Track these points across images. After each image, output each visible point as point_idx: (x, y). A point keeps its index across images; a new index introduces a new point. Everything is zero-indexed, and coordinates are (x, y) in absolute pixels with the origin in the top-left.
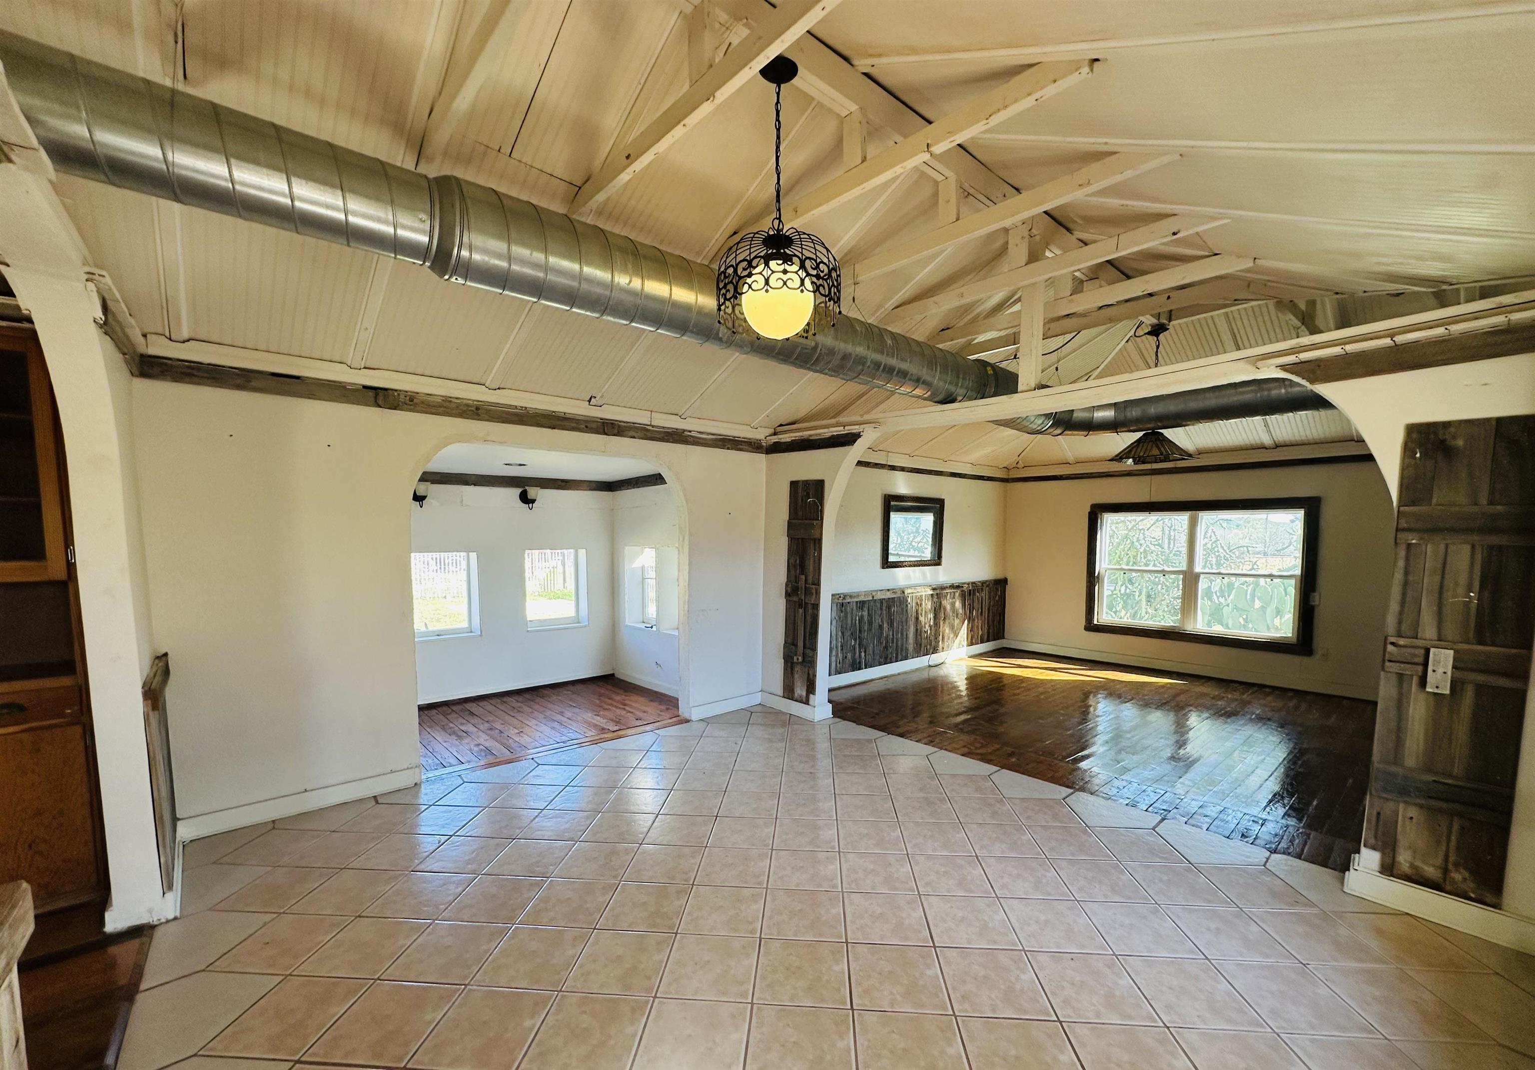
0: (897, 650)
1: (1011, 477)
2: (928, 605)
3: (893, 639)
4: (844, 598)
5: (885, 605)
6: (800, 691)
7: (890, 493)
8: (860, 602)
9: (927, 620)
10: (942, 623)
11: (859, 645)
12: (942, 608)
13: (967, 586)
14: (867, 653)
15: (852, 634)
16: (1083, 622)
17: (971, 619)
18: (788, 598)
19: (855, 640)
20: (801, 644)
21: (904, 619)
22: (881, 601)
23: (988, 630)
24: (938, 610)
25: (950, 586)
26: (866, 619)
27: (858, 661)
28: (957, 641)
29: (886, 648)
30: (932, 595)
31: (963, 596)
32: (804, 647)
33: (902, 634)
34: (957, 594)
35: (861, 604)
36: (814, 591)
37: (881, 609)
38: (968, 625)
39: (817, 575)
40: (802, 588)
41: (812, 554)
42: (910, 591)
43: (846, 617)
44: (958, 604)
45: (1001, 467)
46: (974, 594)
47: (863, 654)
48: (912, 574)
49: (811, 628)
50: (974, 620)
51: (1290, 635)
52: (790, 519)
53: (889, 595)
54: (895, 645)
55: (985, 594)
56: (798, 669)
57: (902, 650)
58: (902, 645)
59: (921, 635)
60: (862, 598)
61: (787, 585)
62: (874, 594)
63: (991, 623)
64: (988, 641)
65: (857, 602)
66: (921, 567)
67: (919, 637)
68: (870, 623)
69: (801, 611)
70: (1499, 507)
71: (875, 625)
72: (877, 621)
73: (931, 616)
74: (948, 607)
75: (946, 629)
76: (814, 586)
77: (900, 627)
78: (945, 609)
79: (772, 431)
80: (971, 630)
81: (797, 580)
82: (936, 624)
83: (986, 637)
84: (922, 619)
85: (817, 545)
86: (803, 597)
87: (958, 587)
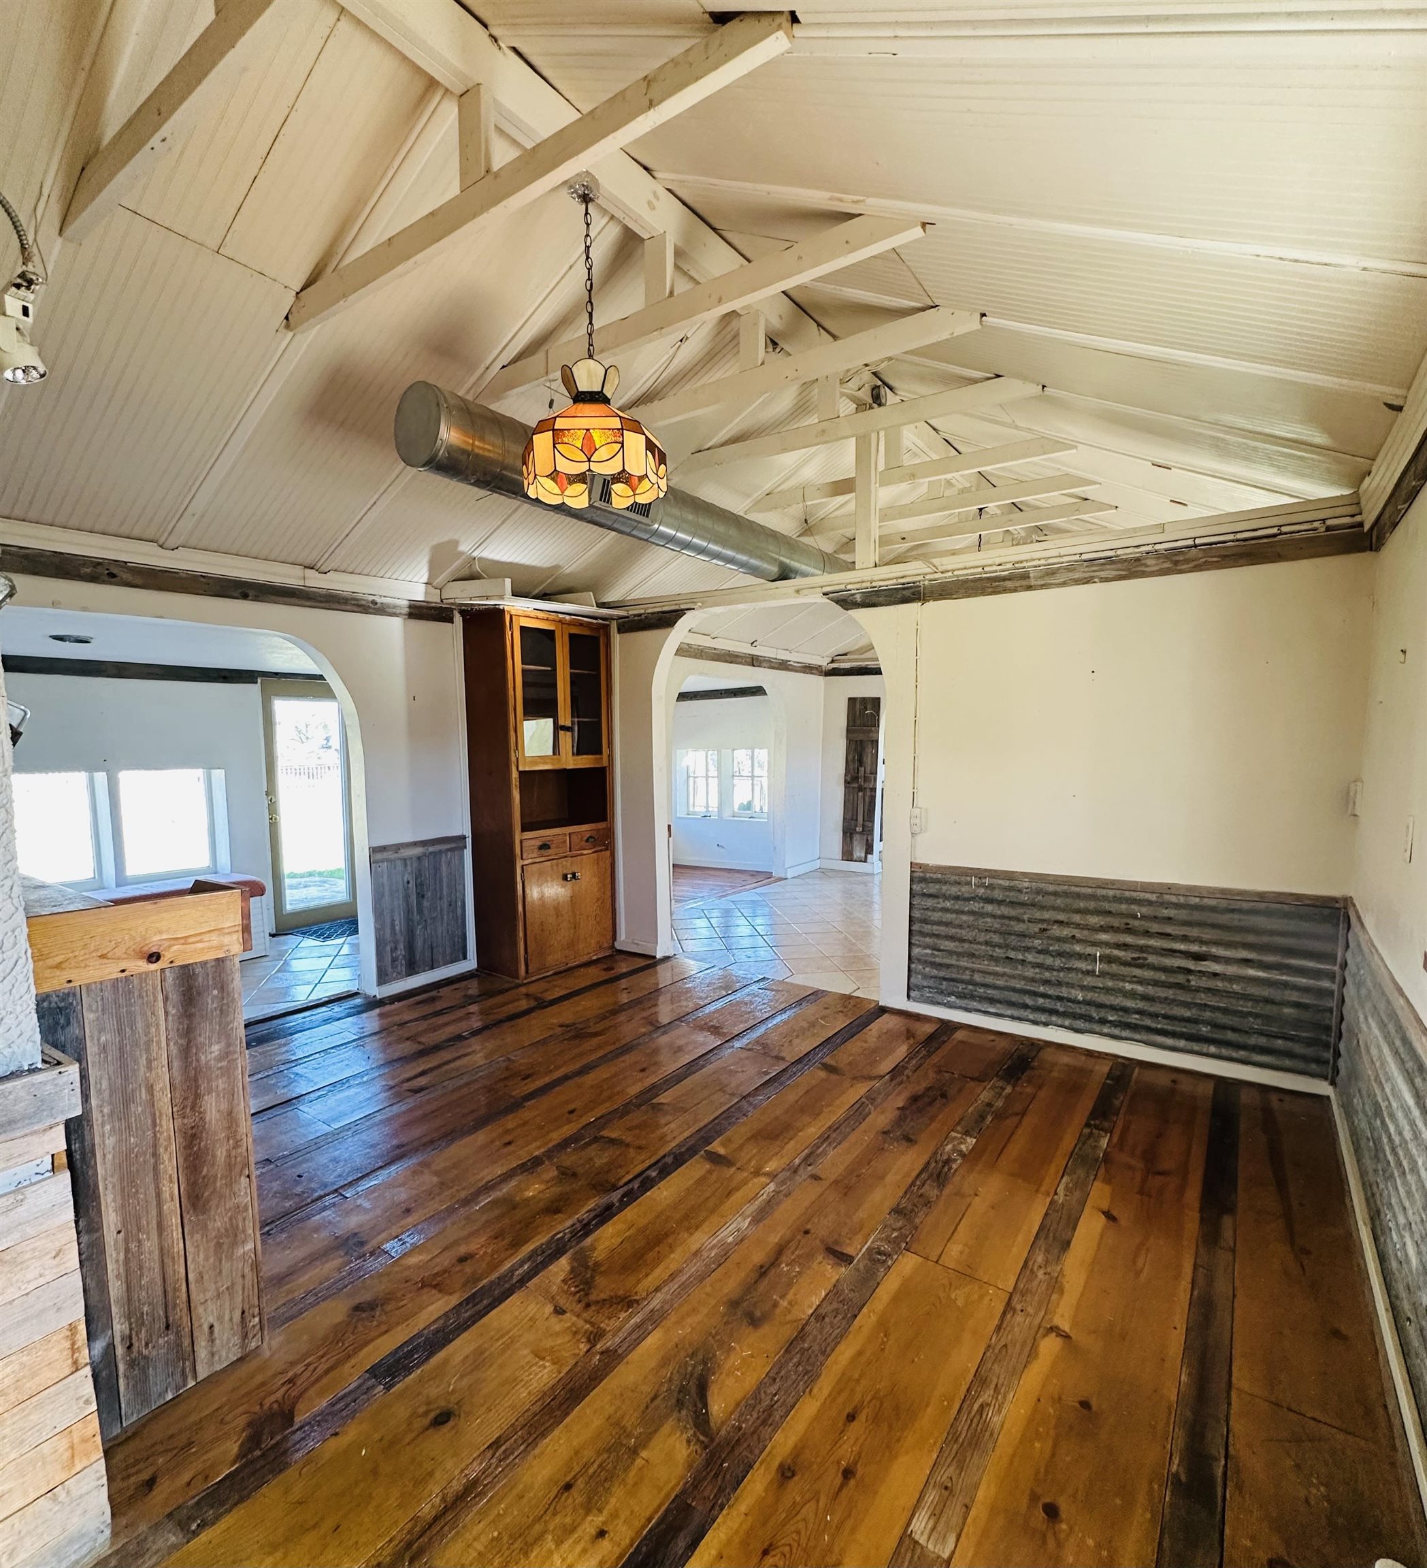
6: (859, 852)
18: (847, 785)
40: (860, 777)
41: (869, 751)
49: (869, 806)
56: (856, 837)
61: (845, 775)
69: (860, 794)
79: (830, 659)
85: (874, 745)
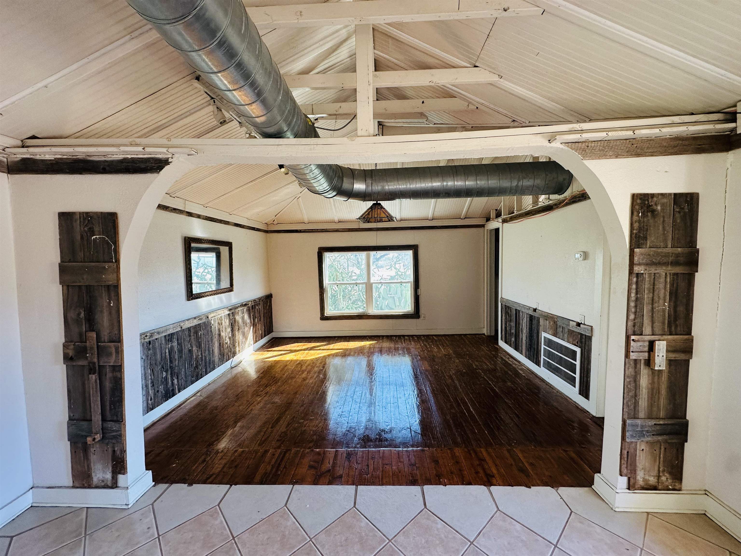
0: (206, 365)
1: (269, 229)
2: (226, 322)
3: (202, 358)
4: (151, 336)
5: (192, 331)
6: (101, 474)
7: (189, 236)
8: (169, 335)
9: (226, 334)
10: (237, 333)
11: (171, 374)
12: (236, 322)
13: (251, 303)
14: (180, 378)
15: (163, 367)
16: (319, 315)
17: (254, 325)
18: (70, 363)
19: (167, 371)
20: (97, 418)
21: (209, 339)
22: (189, 329)
23: (265, 329)
24: (233, 325)
25: (241, 305)
26: (176, 349)
27: (171, 389)
28: (248, 342)
29: (197, 367)
30: (229, 314)
31: (249, 310)
32: (104, 420)
33: (209, 351)
34: (245, 310)
35: (170, 338)
36: (113, 350)
37: (190, 336)
38: (253, 329)
39: (116, 328)
40: (92, 348)
41: (105, 304)
42: (212, 315)
43: (155, 354)
44: (246, 317)
45: (264, 223)
46: (255, 308)
47: (175, 381)
48: (212, 301)
49: (113, 395)
50: (256, 325)
51: (410, 309)
52: (62, 261)
53: (196, 322)
54: (204, 362)
55: (261, 307)
56: (94, 449)
57: (210, 363)
58: (210, 360)
59: (223, 347)
60: (171, 331)
61: (65, 346)
62: (182, 324)
63: (265, 324)
64: (265, 336)
65: (165, 336)
66: (219, 295)
67: (222, 349)
68: (180, 351)
69: (93, 377)
70: (679, 249)
71: (185, 351)
72: (187, 347)
73: (229, 330)
74: (240, 321)
75: (239, 336)
76: (112, 344)
77: (207, 346)
78: (238, 323)
79: (20, 143)
80: (255, 332)
81: (82, 338)
82: (233, 335)
83: (263, 334)
84: (223, 334)
85: (113, 294)
86: (96, 360)
87: (246, 305)
